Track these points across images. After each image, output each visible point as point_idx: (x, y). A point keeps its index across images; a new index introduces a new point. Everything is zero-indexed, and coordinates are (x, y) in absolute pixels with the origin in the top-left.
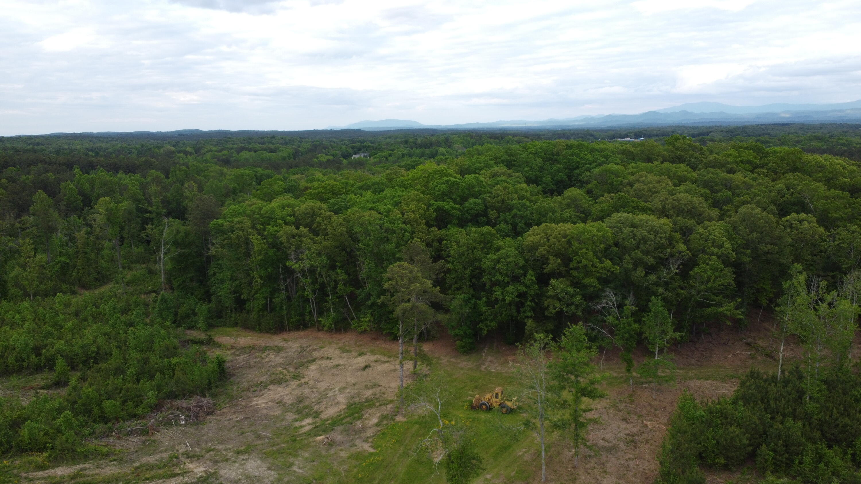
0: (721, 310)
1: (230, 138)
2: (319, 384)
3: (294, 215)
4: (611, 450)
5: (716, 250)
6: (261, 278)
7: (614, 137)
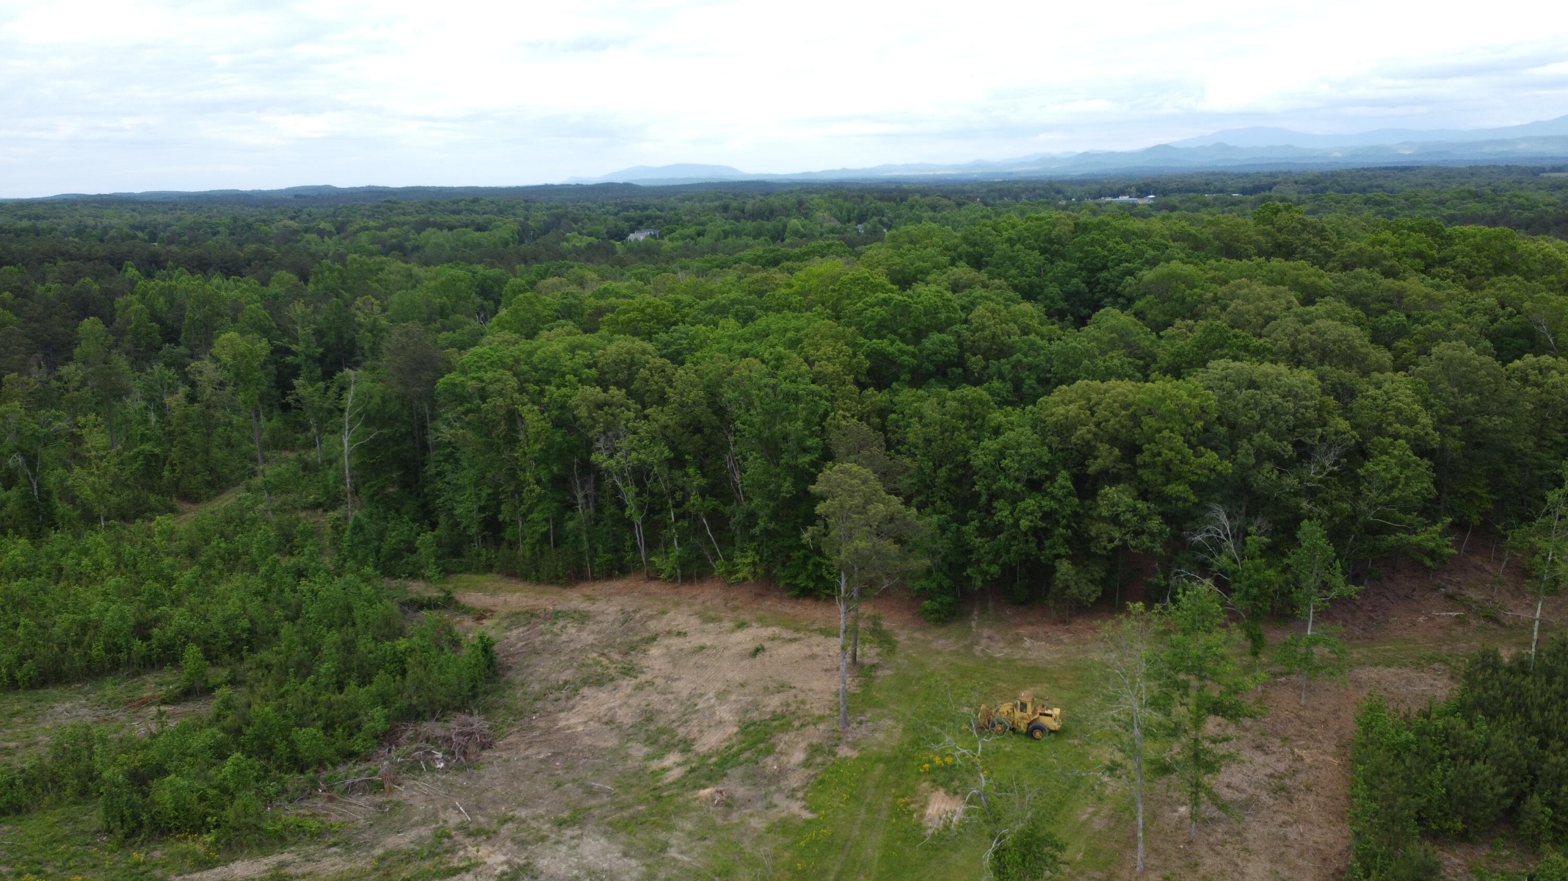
0: (1414, 539)
1: (395, 203)
2: (674, 684)
3: (595, 364)
4: (1248, 805)
5: (1404, 429)
6: (538, 482)
7: (1100, 194)
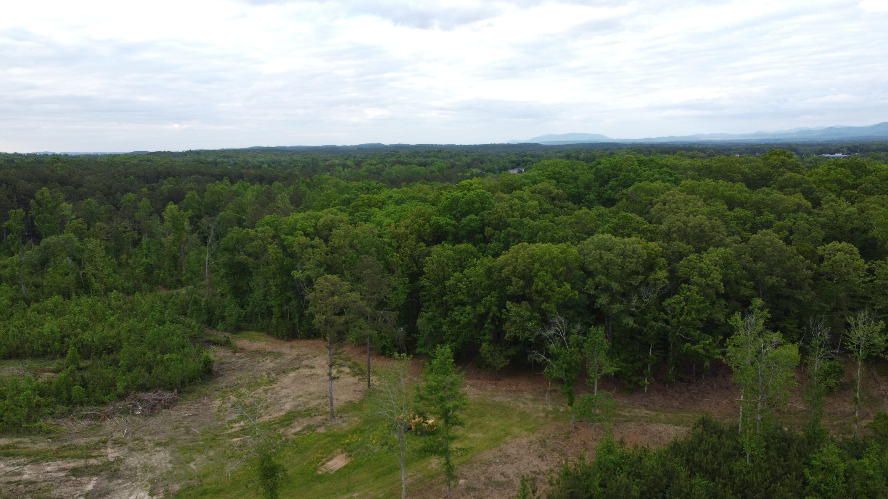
7: (821, 152)
